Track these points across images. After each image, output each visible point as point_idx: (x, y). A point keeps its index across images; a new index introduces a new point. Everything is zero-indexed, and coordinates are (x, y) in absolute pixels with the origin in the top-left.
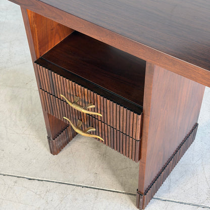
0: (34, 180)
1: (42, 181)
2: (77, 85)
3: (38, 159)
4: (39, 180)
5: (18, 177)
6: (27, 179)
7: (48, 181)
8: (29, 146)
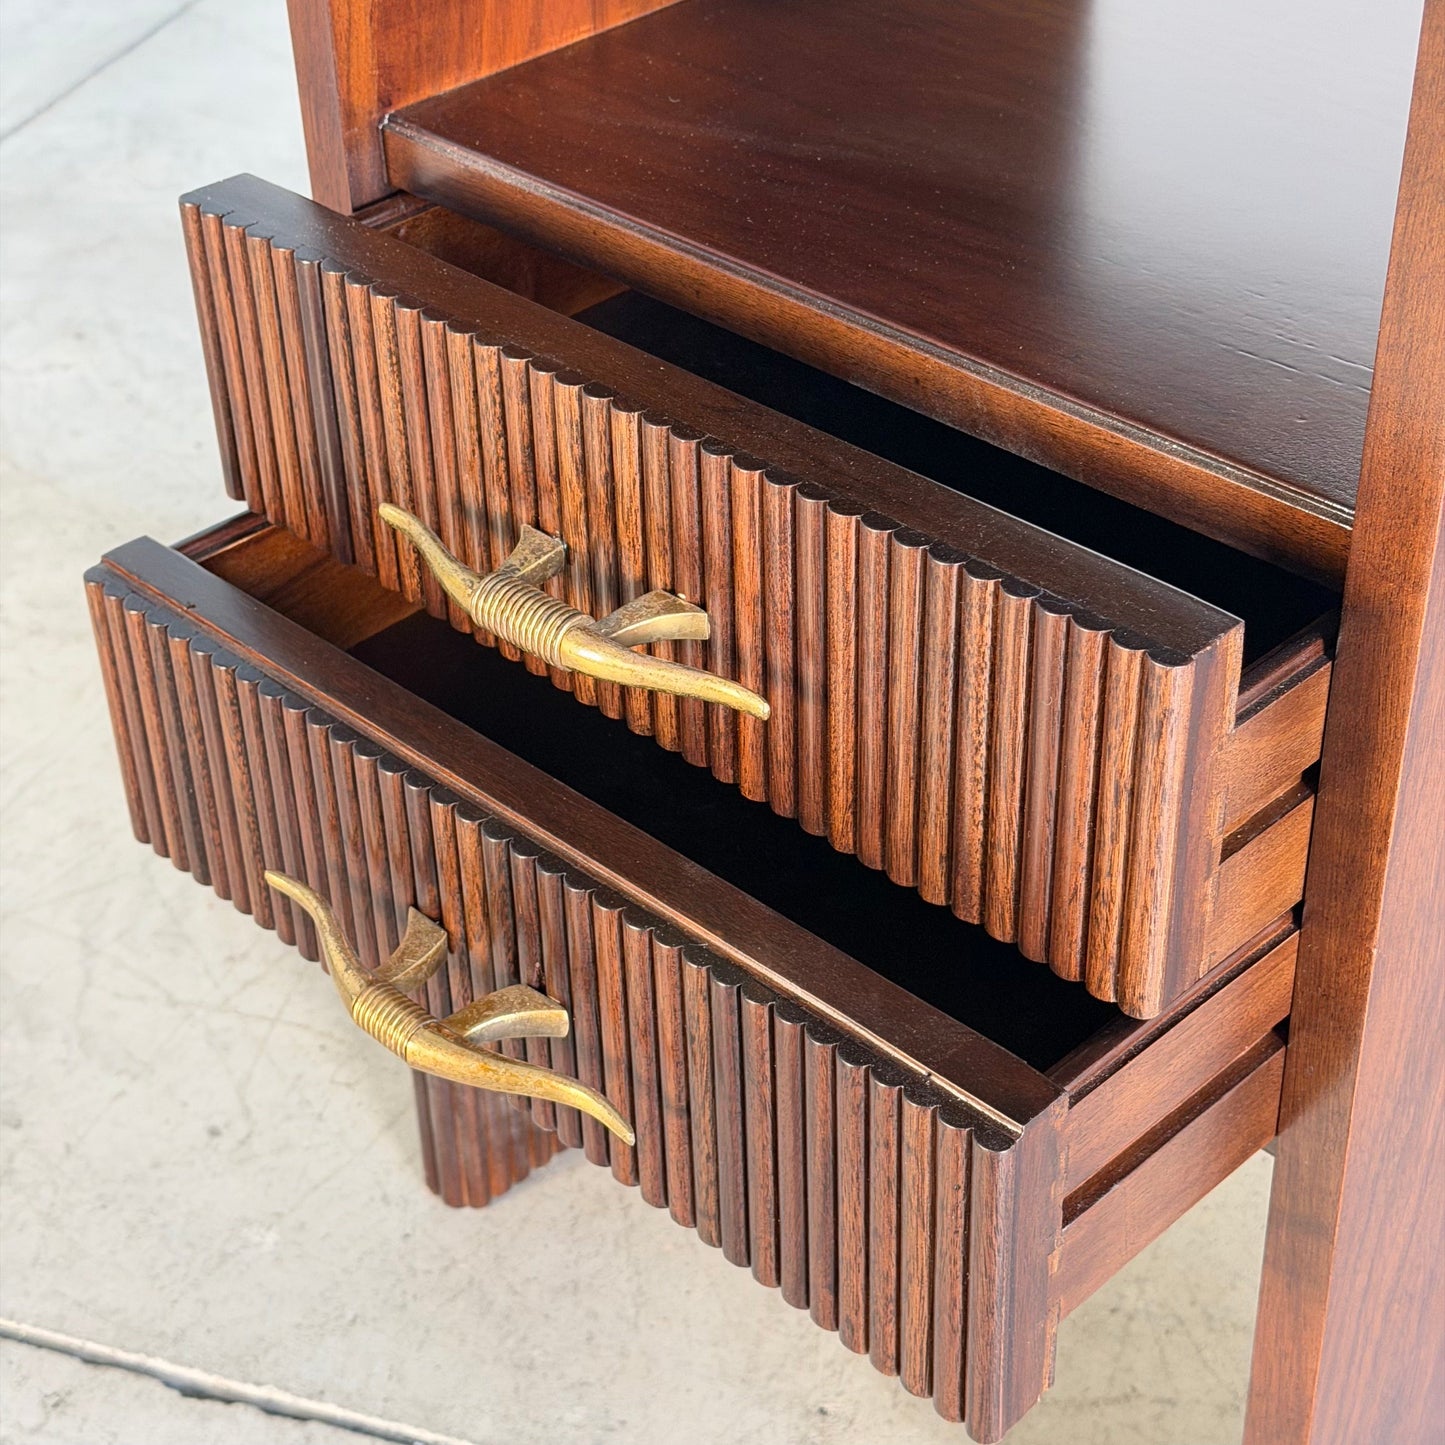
0: (228, 1400)
1: (302, 1418)
2: (542, 379)
3: (302, 1226)
4: (271, 1410)
5: (92, 1361)
6: (168, 1383)
7: (357, 1429)
8: (247, 1113)
